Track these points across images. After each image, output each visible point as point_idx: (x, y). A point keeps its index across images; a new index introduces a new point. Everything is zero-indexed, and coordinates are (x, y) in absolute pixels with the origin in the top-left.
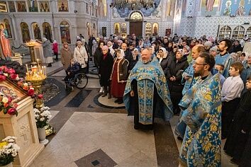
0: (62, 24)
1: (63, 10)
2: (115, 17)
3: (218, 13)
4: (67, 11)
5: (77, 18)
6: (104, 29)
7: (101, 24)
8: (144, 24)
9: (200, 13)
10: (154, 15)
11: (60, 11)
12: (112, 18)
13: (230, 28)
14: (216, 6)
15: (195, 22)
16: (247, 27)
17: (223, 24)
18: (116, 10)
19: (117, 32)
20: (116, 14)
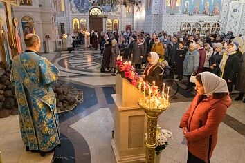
0: (23, 19)
1: (25, 4)
2: (73, 13)
3: (180, 11)
4: (30, 4)
5: (41, 13)
6: (62, 24)
7: (59, 19)
8: (104, 20)
9: (165, 11)
10: (113, 11)
11: (21, 4)
12: (71, 13)
13: (189, 25)
14: (178, 5)
15: (161, 19)
16: (202, 24)
17: (184, 22)
18: (74, 5)
19: (76, 28)
20: (74, 9)
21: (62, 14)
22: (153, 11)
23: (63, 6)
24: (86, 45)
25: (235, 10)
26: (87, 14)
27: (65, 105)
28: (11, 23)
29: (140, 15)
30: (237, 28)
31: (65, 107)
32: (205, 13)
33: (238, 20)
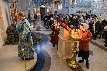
3: (76, 6)
4: (17, 3)
5: (21, 6)
6: (29, 11)
7: (28, 9)
8: (46, 9)
9: (70, 6)
10: (49, 6)
12: (33, 7)
13: (79, 11)
14: (75, 3)
15: (69, 9)
16: (84, 11)
17: (77, 10)
18: (34, 3)
19: (35, 13)
20: (34, 5)
21: (29, 7)
22: (66, 6)
23: (29, 3)
24: (39, 19)
25: (96, 6)
26: (39, 7)
27: (37, 40)
28: (15, 9)
29: (60, 7)
30: (97, 13)
31: (37, 42)
32: (85, 7)
33: (98, 10)
